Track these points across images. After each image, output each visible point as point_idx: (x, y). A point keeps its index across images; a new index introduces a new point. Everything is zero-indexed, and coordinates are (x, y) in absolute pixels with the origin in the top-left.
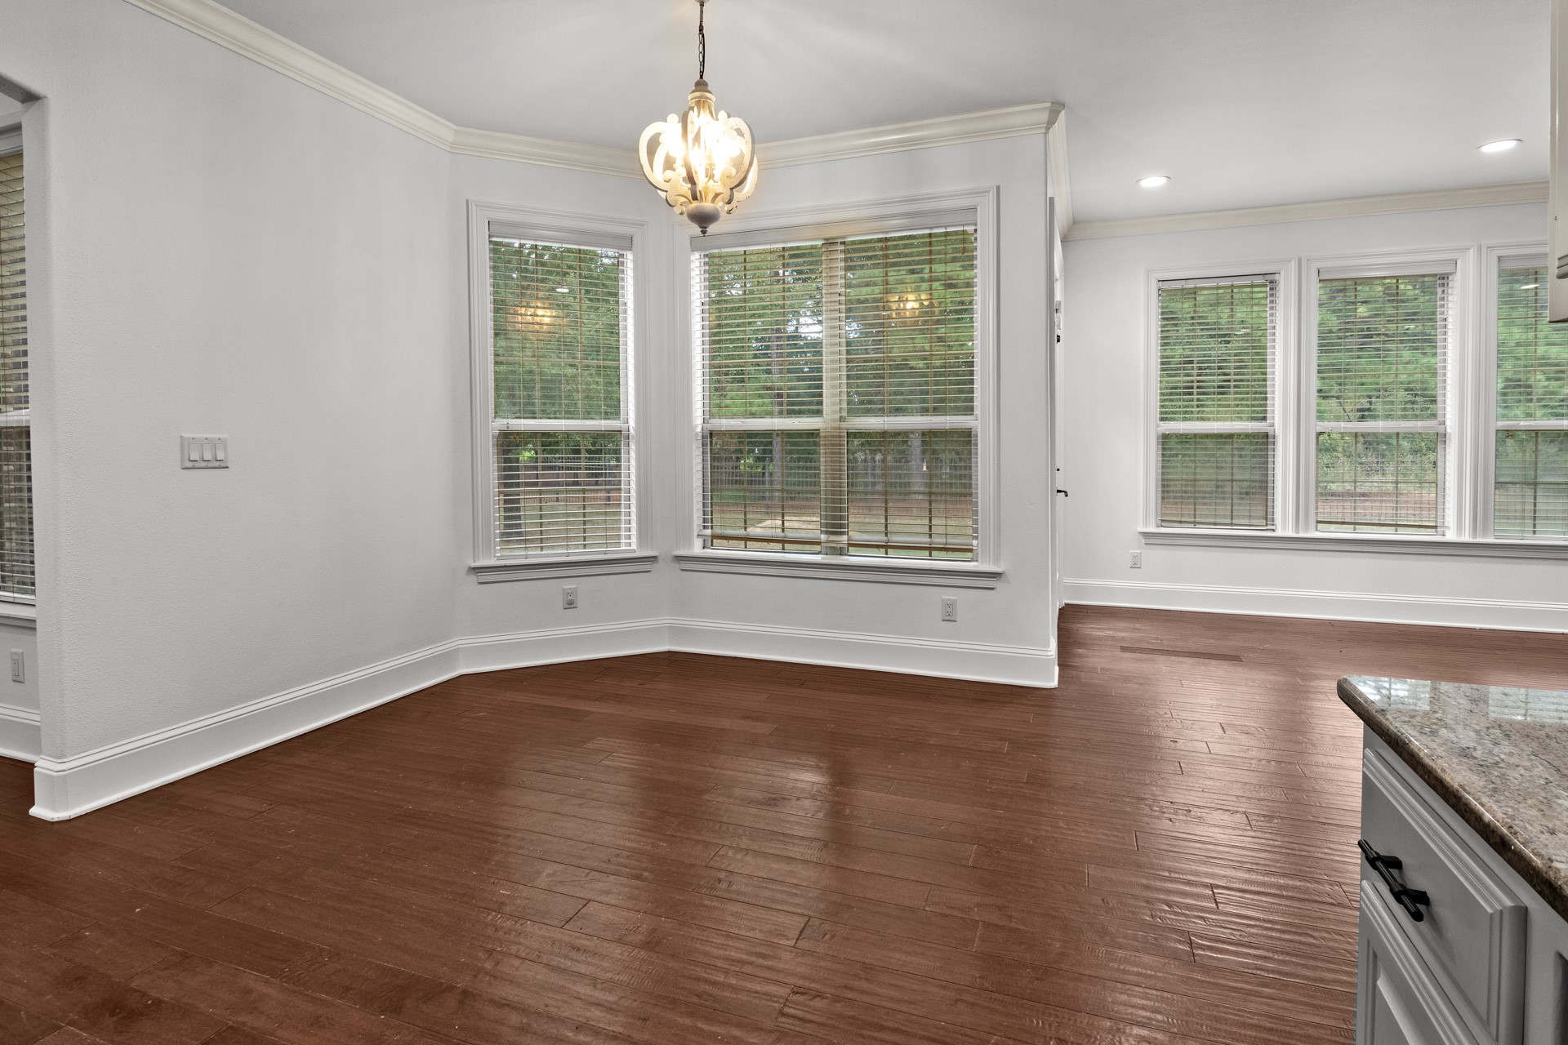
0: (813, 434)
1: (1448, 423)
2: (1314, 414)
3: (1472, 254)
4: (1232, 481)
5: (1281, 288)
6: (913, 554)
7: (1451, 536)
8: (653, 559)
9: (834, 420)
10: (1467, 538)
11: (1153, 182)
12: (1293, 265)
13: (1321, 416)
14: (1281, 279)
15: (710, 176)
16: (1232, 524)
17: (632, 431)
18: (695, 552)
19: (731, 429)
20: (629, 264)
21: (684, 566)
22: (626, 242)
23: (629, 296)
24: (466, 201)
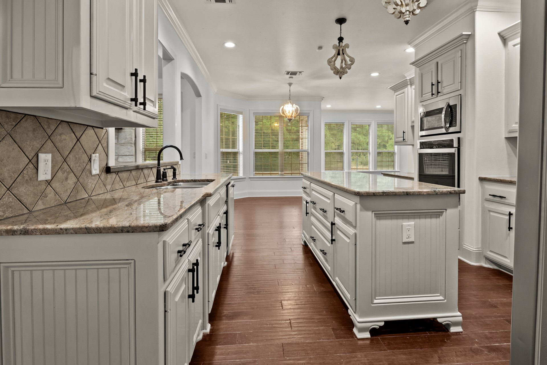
0: (278, 153)
1: (370, 151)
2: (351, 149)
3: (374, 121)
4: (337, 161)
5: (345, 125)
6: (297, 174)
7: (371, 170)
8: (245, 178)
9: (282, 150)
10: (373, 171)
11: (329, 106)
12: (347, 121)
13: (352, 150)
14: (345, 124)
15: (289, 113)
16: (337, 170)
17: (241, 152)
18: (253, 177)
19: (260, 151)
20: (241, 117)
21: (251, 179)
22: (241, 113)
23: (240, 124)
24: (217, 104)
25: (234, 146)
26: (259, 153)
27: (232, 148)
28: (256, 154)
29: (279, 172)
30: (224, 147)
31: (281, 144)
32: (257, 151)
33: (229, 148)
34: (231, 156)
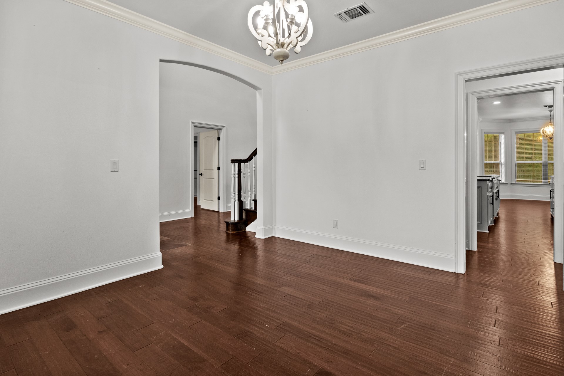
8: (507, 184)
15: (550, 133)
17: (502, 163)
18: (515, 183)
19: (521, 163)
20: (502, 136)
21: (513, 185)
22: (503, 133)
23: (502, 141)
24: (482, 129)
25: (496, 158)
26: (522, 164)
27: (494, 160)
28: (518, 165)
29: (543, 180)
30: (487, 159)
31: (544, 156)
32: (519, 163)
33: (492, 160)
34: (494, 166)
